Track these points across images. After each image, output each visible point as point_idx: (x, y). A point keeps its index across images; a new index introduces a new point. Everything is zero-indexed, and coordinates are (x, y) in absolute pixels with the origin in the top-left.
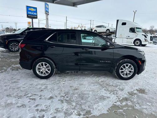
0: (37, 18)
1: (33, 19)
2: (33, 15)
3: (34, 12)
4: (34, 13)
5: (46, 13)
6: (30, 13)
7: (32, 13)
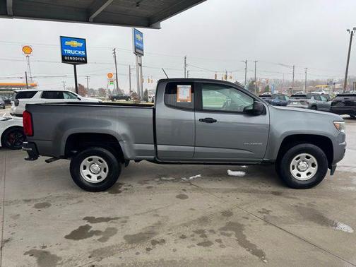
0: (85, 62)
1: (77, 66)
2: (75, 56)
3: (79, 48)
4: (80, 52)
5: (136, 53)
6: (69, 52)
7: (75, 52)
